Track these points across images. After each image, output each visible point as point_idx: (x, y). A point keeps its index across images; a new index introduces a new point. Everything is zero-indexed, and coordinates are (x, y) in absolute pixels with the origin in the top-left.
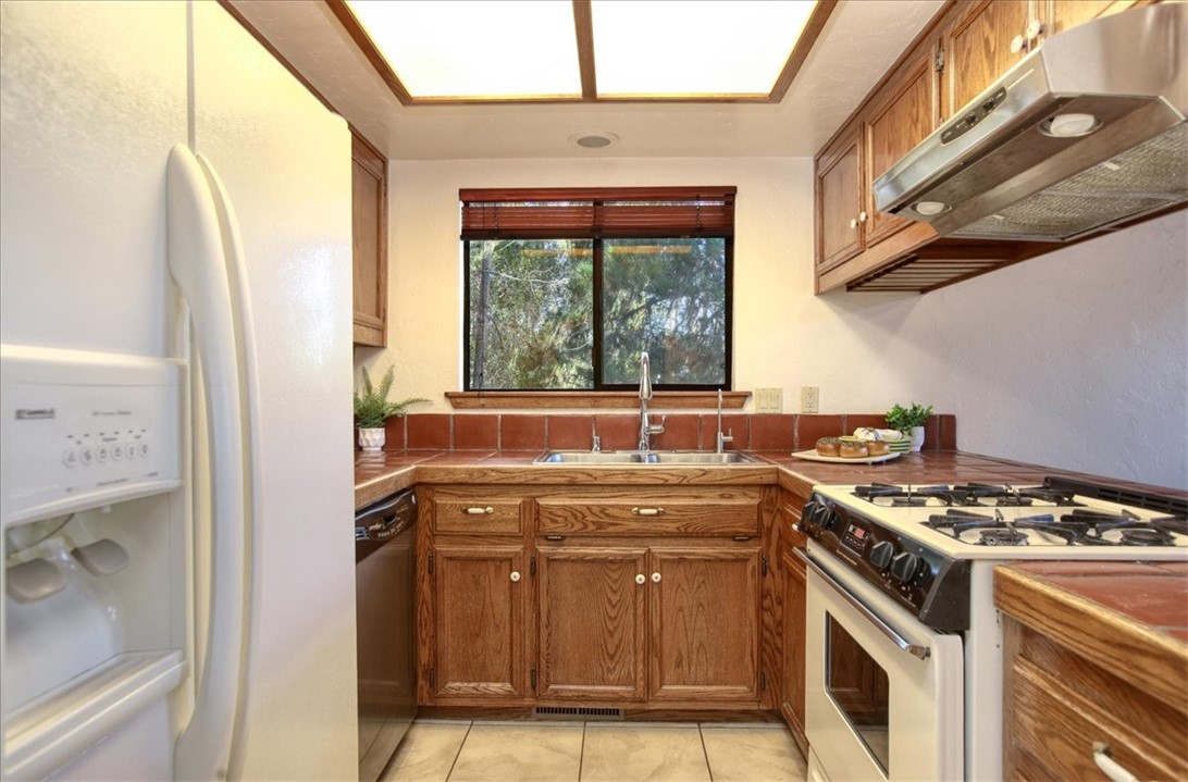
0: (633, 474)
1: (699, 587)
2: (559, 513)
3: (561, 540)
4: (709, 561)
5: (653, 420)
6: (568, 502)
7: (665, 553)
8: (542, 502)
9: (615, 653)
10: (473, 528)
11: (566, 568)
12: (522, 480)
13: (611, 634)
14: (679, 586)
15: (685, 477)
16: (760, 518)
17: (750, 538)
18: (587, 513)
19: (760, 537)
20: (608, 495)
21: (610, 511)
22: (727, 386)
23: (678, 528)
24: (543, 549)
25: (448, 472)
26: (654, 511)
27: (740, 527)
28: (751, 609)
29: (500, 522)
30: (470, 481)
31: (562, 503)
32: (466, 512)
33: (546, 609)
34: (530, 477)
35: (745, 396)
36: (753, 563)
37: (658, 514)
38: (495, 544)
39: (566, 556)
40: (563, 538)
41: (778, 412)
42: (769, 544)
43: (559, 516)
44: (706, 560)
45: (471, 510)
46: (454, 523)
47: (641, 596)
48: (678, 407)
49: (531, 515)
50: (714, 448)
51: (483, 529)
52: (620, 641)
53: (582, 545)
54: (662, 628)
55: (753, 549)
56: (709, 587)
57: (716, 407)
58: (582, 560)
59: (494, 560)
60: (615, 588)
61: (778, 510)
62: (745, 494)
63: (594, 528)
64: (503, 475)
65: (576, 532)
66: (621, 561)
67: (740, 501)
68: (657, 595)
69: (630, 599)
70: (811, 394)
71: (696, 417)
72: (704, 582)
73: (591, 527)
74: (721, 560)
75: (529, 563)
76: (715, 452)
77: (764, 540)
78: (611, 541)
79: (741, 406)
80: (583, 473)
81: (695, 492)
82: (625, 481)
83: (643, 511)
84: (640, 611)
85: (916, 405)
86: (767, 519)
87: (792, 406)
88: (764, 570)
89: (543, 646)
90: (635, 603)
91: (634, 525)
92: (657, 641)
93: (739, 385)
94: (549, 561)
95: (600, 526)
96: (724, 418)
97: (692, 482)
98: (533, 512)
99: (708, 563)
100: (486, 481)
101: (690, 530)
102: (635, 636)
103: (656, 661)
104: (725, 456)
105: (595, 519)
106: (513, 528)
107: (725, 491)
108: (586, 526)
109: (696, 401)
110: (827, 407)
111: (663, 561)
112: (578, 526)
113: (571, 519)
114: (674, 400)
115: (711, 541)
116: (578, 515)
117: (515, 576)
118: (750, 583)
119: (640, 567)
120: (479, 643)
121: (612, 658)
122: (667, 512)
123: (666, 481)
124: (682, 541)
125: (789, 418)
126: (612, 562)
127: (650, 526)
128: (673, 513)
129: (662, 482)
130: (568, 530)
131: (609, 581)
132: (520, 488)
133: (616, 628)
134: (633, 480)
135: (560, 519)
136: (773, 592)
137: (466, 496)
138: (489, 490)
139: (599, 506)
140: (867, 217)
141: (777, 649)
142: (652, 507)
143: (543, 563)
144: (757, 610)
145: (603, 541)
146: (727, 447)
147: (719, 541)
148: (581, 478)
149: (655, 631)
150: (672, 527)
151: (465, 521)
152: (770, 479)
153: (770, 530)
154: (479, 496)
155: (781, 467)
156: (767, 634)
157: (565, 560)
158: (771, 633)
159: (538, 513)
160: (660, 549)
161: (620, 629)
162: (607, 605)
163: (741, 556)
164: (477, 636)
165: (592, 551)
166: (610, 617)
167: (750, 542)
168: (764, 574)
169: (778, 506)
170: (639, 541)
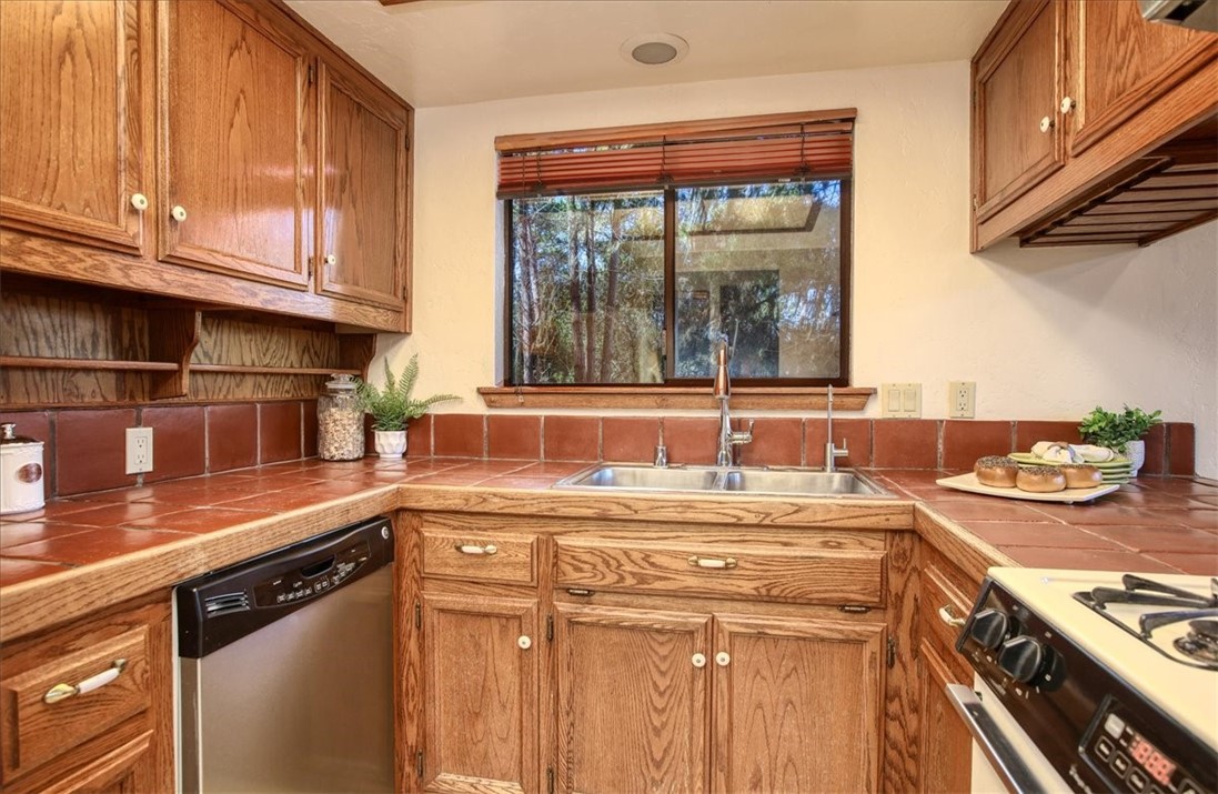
0: (689, 507)
1: (788, 676)
2: (586, 557)
3: (587, 595)
4: (804, 639)
5: (737, 426)
6: (597, 543)
7: (736, 623)
8: (562, 541)
9: (663, 758)
10: (471, 573)
11: (595, 634)
12: (533, 510)
13: (657, 732)
14: (758, 672)
15: (768, 515)
16: (885, 580)
17: (869, 609)
18: (624, 560)
19: (885, 609)
20: (654, 535)
21: (657, 559)
22: (842, 380)
23: (756, 589)
24: (564, 606)
25: (438, 495)
26: (720, 563)
27: (852, 592)
28: (868, 716)
29: (506, 565)
30: (465, 509)
31: (588, 544)
32: (458, 549)
33: (567, 690)
34: (544, 506)
35: (868, 394)
36: (872, 647)
37: (727, 567)
38: (500, 595)
39: (594, 619)
40: (590, 593)
41: (914, 416)
42: (898, 619)
43: (586, 562)
44: (798, 638)
45: (466, 549)
46: (447, 565)
47: (700, 684)
48: (772, 408)
49: (547, 559)
50: (822, 465)
51: (483, 574)
52: (671, 743)
53: (617, 604)
54: (731, 730)
55: (873, 626)
56: (802, 676)
57: (825, 408)
58: (616, 626)
59: (498, 616)
60: (663, 667)
61: (915, 569)
62: (861, 543)
63: (635, 581)
64: (509, 502)
65: (608, 586)
66: (672, 631)
67: (854, 552)
68: (724, 684)
69: (684, 686)
70: (964, 391)
71: (797, 422)
72: (795, 669)
73: (630, 581)
74: (823, 640)
75: (545, 623)
76: (823, 470)
77: (891, 613)
78: (659, 601)
79: (862, 408)
80: (619, 503)
81: (784, 536)
82: (680, 518)
83: (703, 562)
84: (699, 705)
85: (1132, 409)
86: (896, 581)
87: (935, 408)
88: (890, 658)
89: (563, 740)
90: (692, 691)
91: (692, 582)
92: (724, 750)
93: (858, 380)
94: (571, 623)
95: (642, 579)
96: (836, 423)
97: (779, 521)
98: (549, 555)
99: (801, 643)
100: (486, 510)
101: (775, 592)
102: (691, 738)
103: (721, 777)
104: (837, 476)
105: (636, 569)
106: (522, 575)
107: (830, 536)
108: (622, 578)
109: (797, 400)
110: (988, 409)
111: (733, 635)
112: (611, 578)
113: (601, 567)
114: (766, 400)
115: (809, 610)
116: (612, 562)
117: (525, 642)
118: (867, 677)
119: (699, 643)
120: (480, 727)
121: (658, 765)
122: (741, 564)
123: (740, 519)
124: (763, 608)
125: (931, 425)
126: (658, 631)
127: (717, 584)
128: (748, 566)
129: (734, 520)
130: (596, 583)
131: (656, 659)
132: (535, 521)
133: (664, 725)
134: (690, 516)
135: (586, 566)
136: (903, 693)
137: (463, 528)
138: (491, 522)
139: (641, 551)
140: (1073, 106)
141: (910, 778)
142: (718, 557)
143: (562, 625)
144: (878, 720)
145: (648, 601)
146: (840, 463)
147: (821, 611)
148: (616, 511)
149: (720, 738)
150: (747, 587)
151: (461, 562)
152: (901, 521)
153: (900, 598)
154: (479, 529)
155: (919, 505)
156: (892, 754)
157: (592, 625)
158: (900, 753)
159: (556, 556)
160: (731, 618)
161: (670, 726)
162: (652, 692)
163: (853, 636)
164: (477, 715)
165: (630, 615)
166: (655, 709)
167: (869, 613)
168: (890, 665)
169: (915, 562)
170: (698, 603)
